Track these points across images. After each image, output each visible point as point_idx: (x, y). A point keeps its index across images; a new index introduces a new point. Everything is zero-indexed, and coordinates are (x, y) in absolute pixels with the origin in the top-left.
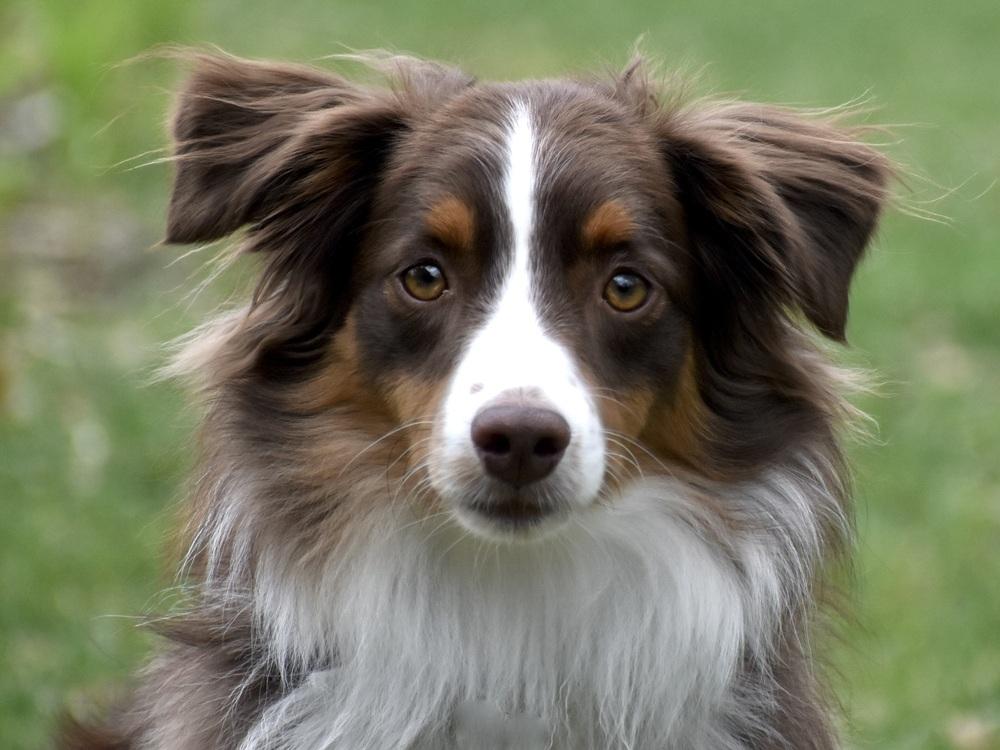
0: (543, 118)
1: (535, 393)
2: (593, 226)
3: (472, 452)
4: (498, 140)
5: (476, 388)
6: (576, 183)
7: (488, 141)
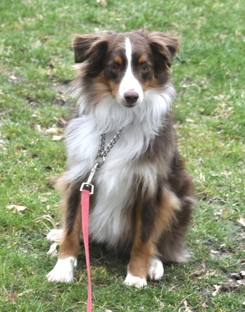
0: (131, 41)
1: (133, 90)
2: (140, 60)
3: (124, 98)
4: (124, 46)
5: (124, 88)
6: (137, 53)
7: (123, 46)
